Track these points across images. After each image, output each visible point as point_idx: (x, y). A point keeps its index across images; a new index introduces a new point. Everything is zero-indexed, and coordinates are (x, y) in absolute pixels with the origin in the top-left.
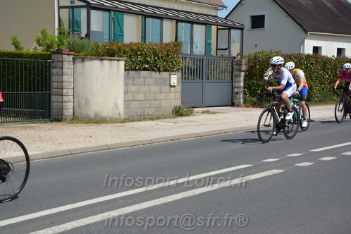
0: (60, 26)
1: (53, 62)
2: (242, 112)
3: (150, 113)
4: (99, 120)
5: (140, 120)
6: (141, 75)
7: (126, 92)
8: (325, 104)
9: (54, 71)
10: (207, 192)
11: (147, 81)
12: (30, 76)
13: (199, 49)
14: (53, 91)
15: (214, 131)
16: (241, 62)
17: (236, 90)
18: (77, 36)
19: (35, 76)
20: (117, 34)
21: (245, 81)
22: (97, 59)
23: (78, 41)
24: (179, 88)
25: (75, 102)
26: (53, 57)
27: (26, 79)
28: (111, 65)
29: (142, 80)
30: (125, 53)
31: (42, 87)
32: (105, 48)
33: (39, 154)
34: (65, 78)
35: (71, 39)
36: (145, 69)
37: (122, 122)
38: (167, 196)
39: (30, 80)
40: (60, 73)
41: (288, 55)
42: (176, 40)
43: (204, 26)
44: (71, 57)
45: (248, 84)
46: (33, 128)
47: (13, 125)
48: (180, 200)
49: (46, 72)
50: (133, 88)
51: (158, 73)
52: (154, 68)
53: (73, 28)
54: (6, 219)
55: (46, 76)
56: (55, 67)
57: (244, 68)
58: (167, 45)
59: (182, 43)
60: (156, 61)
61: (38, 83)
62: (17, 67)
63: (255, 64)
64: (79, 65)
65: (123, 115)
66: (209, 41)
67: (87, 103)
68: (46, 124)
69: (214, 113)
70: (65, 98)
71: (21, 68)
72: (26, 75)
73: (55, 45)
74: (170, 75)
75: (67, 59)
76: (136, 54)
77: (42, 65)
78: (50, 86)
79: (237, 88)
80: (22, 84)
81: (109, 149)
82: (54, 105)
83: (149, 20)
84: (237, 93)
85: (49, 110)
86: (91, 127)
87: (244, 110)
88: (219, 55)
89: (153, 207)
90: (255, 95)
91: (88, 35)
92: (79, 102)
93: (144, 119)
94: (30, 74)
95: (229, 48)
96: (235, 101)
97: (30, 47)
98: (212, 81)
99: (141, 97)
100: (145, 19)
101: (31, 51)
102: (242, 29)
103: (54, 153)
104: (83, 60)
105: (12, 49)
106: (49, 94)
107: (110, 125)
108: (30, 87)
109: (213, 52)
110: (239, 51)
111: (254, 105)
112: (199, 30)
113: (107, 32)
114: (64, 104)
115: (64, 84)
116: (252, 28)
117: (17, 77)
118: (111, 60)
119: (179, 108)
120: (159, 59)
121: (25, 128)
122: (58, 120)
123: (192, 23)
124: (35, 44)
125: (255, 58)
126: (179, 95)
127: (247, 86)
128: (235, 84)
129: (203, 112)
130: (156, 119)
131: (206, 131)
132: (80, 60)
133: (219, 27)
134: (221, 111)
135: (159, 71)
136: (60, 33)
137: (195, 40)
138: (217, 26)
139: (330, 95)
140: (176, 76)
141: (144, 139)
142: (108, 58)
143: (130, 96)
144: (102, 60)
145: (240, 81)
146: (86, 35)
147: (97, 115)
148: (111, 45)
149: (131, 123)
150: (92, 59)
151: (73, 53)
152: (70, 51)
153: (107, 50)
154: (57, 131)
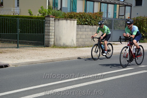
0: (49, 5)
1: (46, 21)
3: (88, 44)
4: (65, 47)
5: (83, 47)
6: (84, 27)
7: (77, 35)
9: (46, 25)
10: (113, 79)
11: (87, 30)
12: (36, 27)
13: (111, 16)
14: (46, 33)
15: (117, 53)
18: (56, 9)
19: (38, 27)
20: (73, 8)
22: (65, 19)
23: (57, 11)
25: (55, 39)
26: (46, 18)
27: (34, 28)
28: (71, 22)
29: (84, 29)
30: (77, 17)
31: (41, 32)
33: (39, 61)
34: (51, 28)
35: (53, 11)
36: (86, 24)
37: (75, 48)
38: (95, 80)
39: (36, 29)
40: (49, 26)
42: (100, 11)
43: (113, 5)
44: (54, 18)
46: (37, 49)
47: (28, 48)
48: (100, 82)
49: (42, 25)
50: (80, 33)
51: (91, 26)
52: (90, 24)
53: (54, 6)
54: (26, 88)
55: (42, 27)
56: (46, 23)
58: (96, 13)
59: (103, 13)
60: (91, 20)
61: (39, 30)
62: (31, 23)
63: (137, 22)
64: (57, 22)
65: (75, 45)
66: (115, 12)
67: (60, 39)
68: (42, 48)
69: (117, 45)
70: (50, 37)
71: (32, 23)
72: (34, 27)
73: (47, 13)
74: (97, 27)
75: (52, 19)
76: (82, 17)
77: (41, 22)
78: (44, 31)
80: (32, 30)
81: (69, 59)
82: (46, 40)
83: (88, 2)
85: (44, 42)
86: (62, 50)
88: (120, 18)
89: (88, 85)
91: (61, 9)
92: (57, 39)
93: (85, 47)
94: (36, 26)
95: (124, 15)
97: (36, 14)
98: (116, 30)
99: (84, 37)
100: (86, 2)
101: (36, 16)
102: (131, 6)
103: (46, 60)
104: (59, 20)
105: (28, 15)
106: (44, 35)
107: (70, 49)
108: (36, 31)
109: (117, 17)
110: (129, 17)
112: (111, 7)
113: (69, 8)
114: (50, 39)
116: (136, 6)
117: (30, 27)
118: (71, 20)
121: (33, 49)
122: (48, 46)
123: (108, 3)
124: (38, 13)
125: (137, 20)
130: (90, 47)
132: (57, 20)
133: (120, 5)
134: (120, 44)
135: (92, 25)
136: (49, 8)
137: (109, 11)
138: (119, 5)
141: (85, 55)
142: (70, 19)
143: (79, 36)
144: (67, 20)
146: (60, 9)
147: (64, 44)
148: (71, 13)
149: (79, 48)
150: (63, 20)
151: (55, 17)
152: (53, 16)
153: (69, 15)
154: (47, 51)
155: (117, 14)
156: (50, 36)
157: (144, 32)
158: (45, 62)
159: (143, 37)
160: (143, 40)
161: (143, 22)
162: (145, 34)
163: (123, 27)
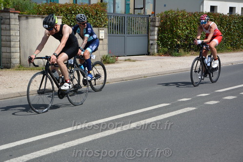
1: (2, 20)
2: (156, 60)
4: (41, 67)
8: (221, 52)
9: (3, 27)
13: (120, 9)
14: (3, 43)
15: (136, 76)
16: (155, 19)
17: (151, 42)
21: (158, 35)
22: (39, 17)
24: (106, 41)
25: (21, 52)
30: (61, 12)
32: (45, 8)
34: (12, 33)
40: (8, 29)
41: (192, 14)
42: (102, 1)
44: (17, 15)
45: (161, 37)
56: (3, 24)
57: (157, 24)
58: (96, 5)
59: (107, 4)
63: (166, 21)
64: (24, 22)
66: (128, 2)
67: (31, 53)
69: (134, 61)
70: (13, 50)
73: (2, 4)
74: (99, 30)
75: (14, 17)
76: (71, 13)
79: (152, 40)
82: (4, 55)
84: (152, 44)
87: (158, 59)
88: (136, 13)
90: (166, 46)
92: (25, 52)
95: (143, 8)
96: (150, 51)
103: (7, 94)
104: (27, 18)
109: (131, 11)
111: (166, 54)
114: (12, 54)
115: (12, 37)
119: (106, 57)
120: (90, 17)
122: (8, 67)
125: (167, 16)
126: (106, 47)
127: (160, 39)
128: (151, 37)
129: (126, 60)
131: (130, 75)
132: (25, 18)
134: (140, 59)
137: (117, 1)
139: (225, 45)
140: (103, 31)
145: (154, 35)
147: (39, 63)
148: (51, 5)
150: (35, 17)
151: (19, 12)
152: (16, 10)
153: (47, 9)
154: (7, 77)
155: (132, 6)
156: (12, 48)
157: (179, 37)
158: (6, 97)
159: (178, 46)
160: (178, 51)
161: (177, 21)
162: (181, 42)
163: (143, 29)
